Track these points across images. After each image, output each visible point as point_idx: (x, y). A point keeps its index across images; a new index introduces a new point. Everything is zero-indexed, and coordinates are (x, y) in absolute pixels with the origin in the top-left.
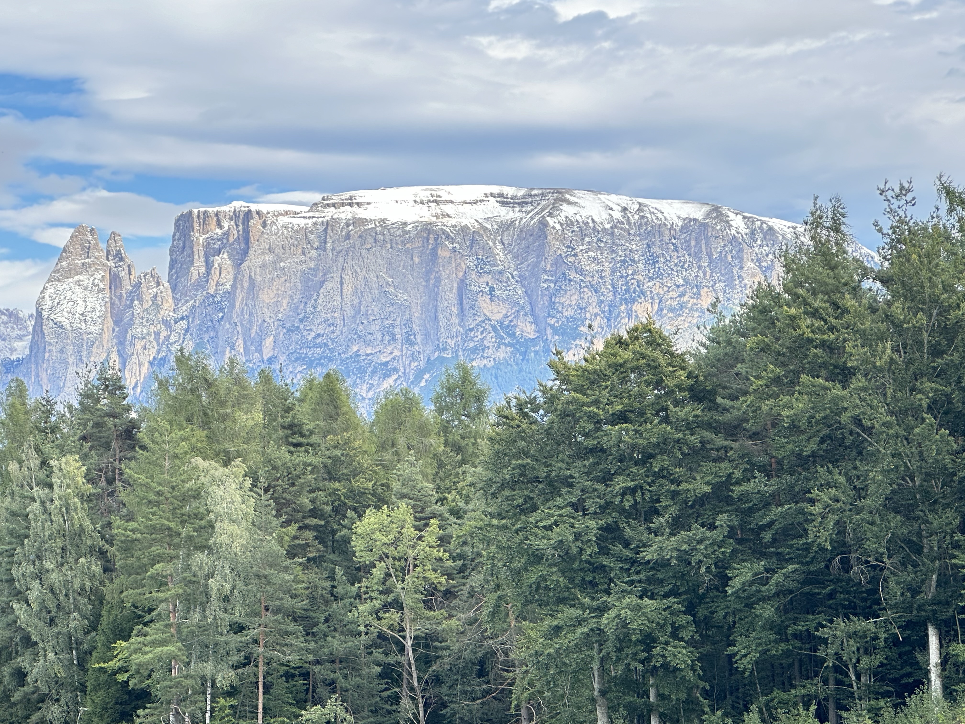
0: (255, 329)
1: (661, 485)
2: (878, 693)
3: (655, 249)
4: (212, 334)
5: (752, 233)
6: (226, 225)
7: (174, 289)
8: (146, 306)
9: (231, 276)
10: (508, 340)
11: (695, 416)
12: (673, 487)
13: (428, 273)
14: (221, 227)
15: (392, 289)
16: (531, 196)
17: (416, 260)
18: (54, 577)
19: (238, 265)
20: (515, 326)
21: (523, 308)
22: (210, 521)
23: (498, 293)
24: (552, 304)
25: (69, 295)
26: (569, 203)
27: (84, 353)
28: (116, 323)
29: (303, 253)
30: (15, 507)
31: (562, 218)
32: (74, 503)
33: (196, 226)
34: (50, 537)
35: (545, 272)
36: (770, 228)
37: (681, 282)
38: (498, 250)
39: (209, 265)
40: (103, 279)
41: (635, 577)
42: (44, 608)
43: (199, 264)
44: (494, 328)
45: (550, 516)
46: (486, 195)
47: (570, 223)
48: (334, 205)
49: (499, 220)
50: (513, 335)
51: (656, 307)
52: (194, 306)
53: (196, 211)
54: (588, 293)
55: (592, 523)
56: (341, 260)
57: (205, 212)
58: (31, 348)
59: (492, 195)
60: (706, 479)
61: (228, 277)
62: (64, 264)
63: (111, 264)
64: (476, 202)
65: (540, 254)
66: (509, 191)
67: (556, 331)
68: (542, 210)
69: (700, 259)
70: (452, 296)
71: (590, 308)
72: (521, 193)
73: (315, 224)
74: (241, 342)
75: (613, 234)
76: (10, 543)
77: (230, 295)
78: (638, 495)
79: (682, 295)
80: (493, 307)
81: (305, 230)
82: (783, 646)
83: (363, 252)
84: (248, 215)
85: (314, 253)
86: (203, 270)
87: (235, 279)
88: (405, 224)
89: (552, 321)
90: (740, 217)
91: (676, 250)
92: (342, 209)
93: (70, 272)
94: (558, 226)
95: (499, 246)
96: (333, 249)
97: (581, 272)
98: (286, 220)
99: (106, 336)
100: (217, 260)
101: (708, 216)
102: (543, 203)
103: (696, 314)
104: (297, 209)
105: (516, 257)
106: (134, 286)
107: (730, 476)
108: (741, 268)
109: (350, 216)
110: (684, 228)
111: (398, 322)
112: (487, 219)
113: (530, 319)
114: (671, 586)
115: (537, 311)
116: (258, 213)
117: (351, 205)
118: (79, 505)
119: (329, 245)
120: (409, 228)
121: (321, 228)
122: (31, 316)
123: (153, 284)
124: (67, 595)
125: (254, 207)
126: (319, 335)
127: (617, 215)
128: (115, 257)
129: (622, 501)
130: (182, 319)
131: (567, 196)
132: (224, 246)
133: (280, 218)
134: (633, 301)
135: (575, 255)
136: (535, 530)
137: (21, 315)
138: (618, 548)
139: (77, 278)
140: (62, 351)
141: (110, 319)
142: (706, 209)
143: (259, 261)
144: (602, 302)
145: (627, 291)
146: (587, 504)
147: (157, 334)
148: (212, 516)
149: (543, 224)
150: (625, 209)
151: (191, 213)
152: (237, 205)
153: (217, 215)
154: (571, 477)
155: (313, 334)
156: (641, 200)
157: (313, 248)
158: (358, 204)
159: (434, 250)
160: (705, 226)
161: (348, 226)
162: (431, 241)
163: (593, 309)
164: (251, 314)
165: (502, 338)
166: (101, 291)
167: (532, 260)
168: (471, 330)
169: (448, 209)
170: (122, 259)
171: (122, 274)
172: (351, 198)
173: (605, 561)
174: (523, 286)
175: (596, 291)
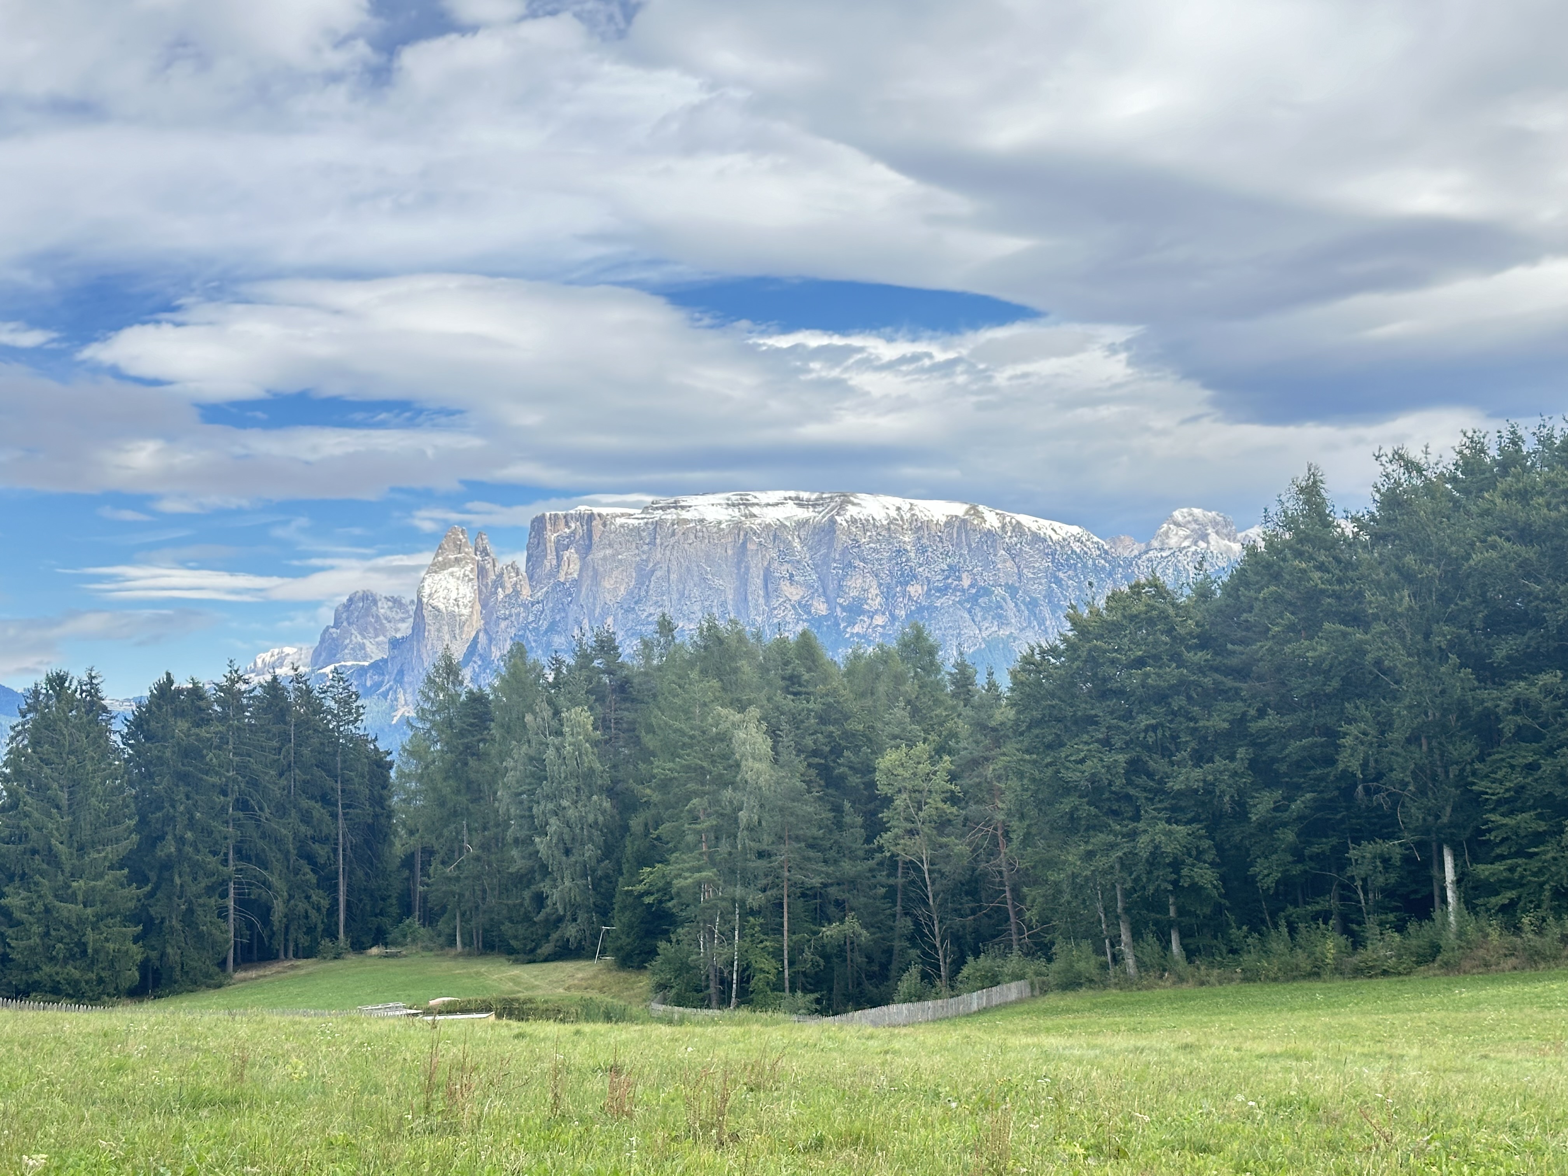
0: (598, 610)
1: (1181, 723)
2: (1388, 908)
3: (924, 541)
4: (563, 615)
5: (1004, 526)
6: (573, 526)
7: (531, 578)
8: (507, 592)
9: (577, 567)
10: (805, 617)
11: (1206, 660)
12: (1192, 724)
13: (739, 563)
14: (569, 527)
15: (710, 576)
16: (822, 499)
17: (730, 552)
18: (571, 813)
19: (583, 559)
20: (811, 605)
21: (817, 590)
22: (736, 761)
23: (796, 578)
24: (840, 586)
25: (444, 584)
26: (854, 504)
27: (457, 631)
28: (484, 606)
29: (637, 548)
30: (532, 752)
31: (848, 517)
32: (586, 748)
33: (549, 527)
34: (566, 778)
35: (835, 561)
36: (1018, 523)
37: (946, 567)
38: (796, 543)
39: (559, 558)
40: (472, 570)
41: (1159, 806)
42: (561, 839)
43: (551, 556)
44: (794, 607)
45: (1080, 751)
46: (785, 499)
47: (854, 521)
48: (661, 508)
49: (796, 518)
50: (809, 613)
51: (925, 588)
52: (547, 592)
53: (548, 514)
54: (869, 578)
55: (1121, 758)
56: (668, 553)
57: (556, 515)
58: (413, 629)
59: (790, 498)
60: (1224, 716)
61: (574, 569)
62: (440, 559)
63: (478, 558)
64: (777, 504)
65: (830, 546)
66: (805, 495)
67: (844, 609)
68: (832, 510)
69: (961, 549)
70: (759, 582)
71: (872, 590)
72: (814, 496)
73: (646, 523)
74: (586, 621)
75: (889, 529)
76: (530, 784)
77: (576, 583)
78: (1159, 732)
79: (947, 578)
80: (793, 590)
81: (637, 530)
82: (1299, 867)
83: (686, 546)
84: (591, 517)
85: (646, 548)
86: (554, 562)
87: (581, 570)
88: (720, 523)
89: (842, 600)
90: (993, 514)
91: (941, 541)
92: (669, 511)
93: (444, 566)
94: (844, 524)
95: (797, 540)
96: (662, 544)
97: (864, 560)
98: (623, 520)
99: (475, 617)
100: (566, 554)
101: (967, 513)
102: (833, 504)
103: (958, 594)
104: (631, 511)
105: (810, 549)
106: (497, 576)
107: (1244, 714)
108: (995, 555)
109: (675, 517)
110: (948, 524)
111: (715, 603)
112: (787, 518)
113: (822, 599)
114: (1193, 814)
115: (828, 592)
116: (599, 515)
117: (676, 508)
118: (590, 750)
119: (658, 541)
120: (723, 526)
121: (651, 527)
122: (412, 602)
123: (513, 574)
124: (582, 829)
125: (596, 510)
126: (651, 615)
127: (893, 513)
128: (481, 553)
129: (1145, 738)
130: (538, 603)
131: (852, 498)
132: (571, 543)
133: (618, 519)
134: (907, 583)
135: (859, 547)
136: (1068, 764)
137: (404, 601)
138: (1143, 780)
139: (451, 570)
140: (439, 630)
141: (477, 603)
142: (966, 507)
143: (601, 554)
144: (881, 584)
145: (902, 575)
146: (1113, 741)
147: (518, 614)
148: (737, 756)
149: (833, 521)
150: (899, 509)
151: (544, 515)
152: (582, 508)
153: (565, 517)
154: (1096, 716)
155: (646, 614)
156: (912, 501)
157: (645, 544)
158: (683, 507)
159: (744, 544)
160: (964, 521)
161: (673, 525)
162: (741, 537)
163: (874, 591)
164: (595, 598)
165: (800, 615)
166: (470, 580)
167: (823, 551)
168: (775, 609)
169: (755, 510)
170: (487, 554)
171: (488, 566)
172: (675, 502)
173: (1132, 792)
174: (817, 572)
175: (876, 576)
